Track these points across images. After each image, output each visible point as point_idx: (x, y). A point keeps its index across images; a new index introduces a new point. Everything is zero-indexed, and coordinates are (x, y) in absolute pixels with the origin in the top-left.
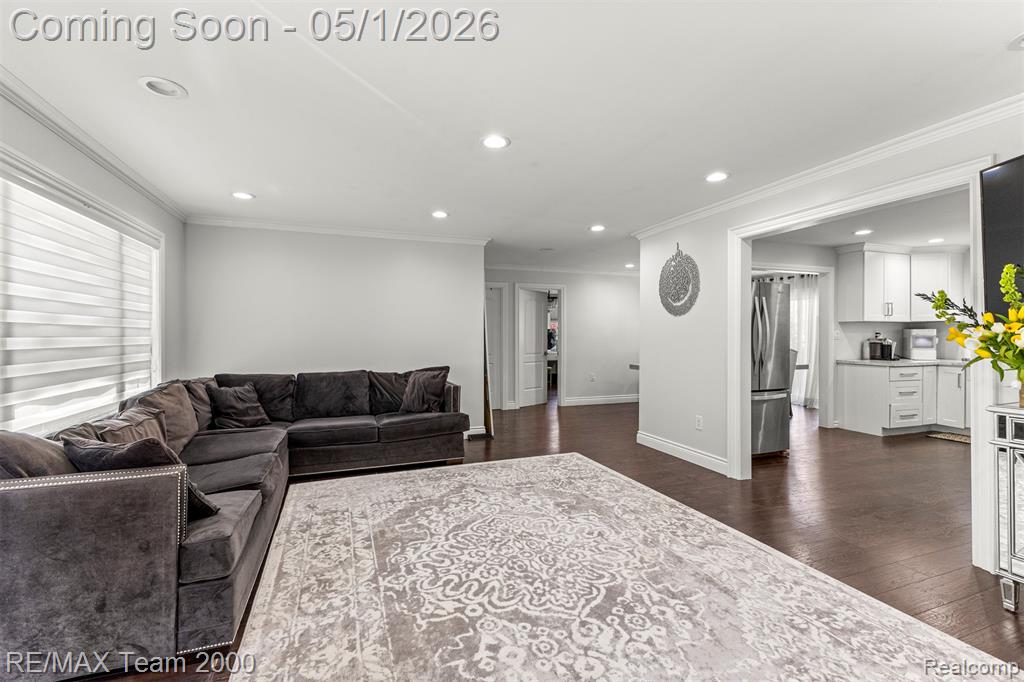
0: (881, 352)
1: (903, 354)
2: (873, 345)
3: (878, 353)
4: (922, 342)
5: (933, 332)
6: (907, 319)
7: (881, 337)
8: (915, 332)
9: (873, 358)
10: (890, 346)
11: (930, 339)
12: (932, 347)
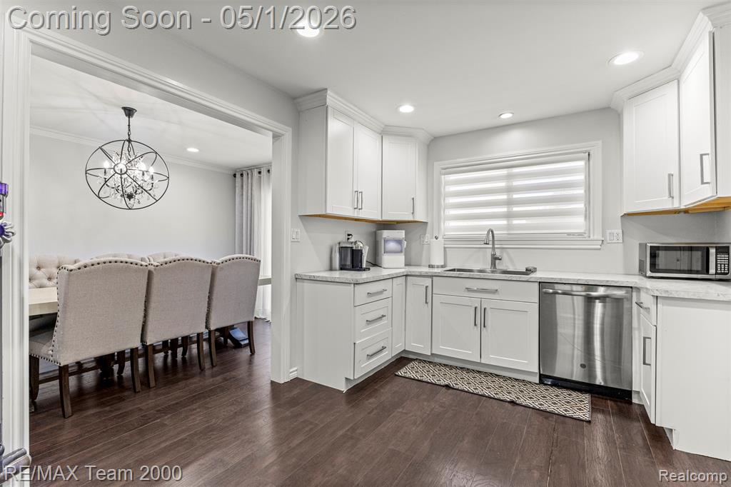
0: (352, 260)
1: (375, 263)
2: (342, 250)
3: (349, 262)
4: (392, 246)
5: (401, 234)
6: (378, 217)
7: (352, 240)
8: (386, 234)
9: (342, 268)
10: (361, 251)
11: (399, 242)
12: (401, 252)
